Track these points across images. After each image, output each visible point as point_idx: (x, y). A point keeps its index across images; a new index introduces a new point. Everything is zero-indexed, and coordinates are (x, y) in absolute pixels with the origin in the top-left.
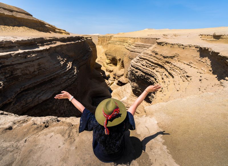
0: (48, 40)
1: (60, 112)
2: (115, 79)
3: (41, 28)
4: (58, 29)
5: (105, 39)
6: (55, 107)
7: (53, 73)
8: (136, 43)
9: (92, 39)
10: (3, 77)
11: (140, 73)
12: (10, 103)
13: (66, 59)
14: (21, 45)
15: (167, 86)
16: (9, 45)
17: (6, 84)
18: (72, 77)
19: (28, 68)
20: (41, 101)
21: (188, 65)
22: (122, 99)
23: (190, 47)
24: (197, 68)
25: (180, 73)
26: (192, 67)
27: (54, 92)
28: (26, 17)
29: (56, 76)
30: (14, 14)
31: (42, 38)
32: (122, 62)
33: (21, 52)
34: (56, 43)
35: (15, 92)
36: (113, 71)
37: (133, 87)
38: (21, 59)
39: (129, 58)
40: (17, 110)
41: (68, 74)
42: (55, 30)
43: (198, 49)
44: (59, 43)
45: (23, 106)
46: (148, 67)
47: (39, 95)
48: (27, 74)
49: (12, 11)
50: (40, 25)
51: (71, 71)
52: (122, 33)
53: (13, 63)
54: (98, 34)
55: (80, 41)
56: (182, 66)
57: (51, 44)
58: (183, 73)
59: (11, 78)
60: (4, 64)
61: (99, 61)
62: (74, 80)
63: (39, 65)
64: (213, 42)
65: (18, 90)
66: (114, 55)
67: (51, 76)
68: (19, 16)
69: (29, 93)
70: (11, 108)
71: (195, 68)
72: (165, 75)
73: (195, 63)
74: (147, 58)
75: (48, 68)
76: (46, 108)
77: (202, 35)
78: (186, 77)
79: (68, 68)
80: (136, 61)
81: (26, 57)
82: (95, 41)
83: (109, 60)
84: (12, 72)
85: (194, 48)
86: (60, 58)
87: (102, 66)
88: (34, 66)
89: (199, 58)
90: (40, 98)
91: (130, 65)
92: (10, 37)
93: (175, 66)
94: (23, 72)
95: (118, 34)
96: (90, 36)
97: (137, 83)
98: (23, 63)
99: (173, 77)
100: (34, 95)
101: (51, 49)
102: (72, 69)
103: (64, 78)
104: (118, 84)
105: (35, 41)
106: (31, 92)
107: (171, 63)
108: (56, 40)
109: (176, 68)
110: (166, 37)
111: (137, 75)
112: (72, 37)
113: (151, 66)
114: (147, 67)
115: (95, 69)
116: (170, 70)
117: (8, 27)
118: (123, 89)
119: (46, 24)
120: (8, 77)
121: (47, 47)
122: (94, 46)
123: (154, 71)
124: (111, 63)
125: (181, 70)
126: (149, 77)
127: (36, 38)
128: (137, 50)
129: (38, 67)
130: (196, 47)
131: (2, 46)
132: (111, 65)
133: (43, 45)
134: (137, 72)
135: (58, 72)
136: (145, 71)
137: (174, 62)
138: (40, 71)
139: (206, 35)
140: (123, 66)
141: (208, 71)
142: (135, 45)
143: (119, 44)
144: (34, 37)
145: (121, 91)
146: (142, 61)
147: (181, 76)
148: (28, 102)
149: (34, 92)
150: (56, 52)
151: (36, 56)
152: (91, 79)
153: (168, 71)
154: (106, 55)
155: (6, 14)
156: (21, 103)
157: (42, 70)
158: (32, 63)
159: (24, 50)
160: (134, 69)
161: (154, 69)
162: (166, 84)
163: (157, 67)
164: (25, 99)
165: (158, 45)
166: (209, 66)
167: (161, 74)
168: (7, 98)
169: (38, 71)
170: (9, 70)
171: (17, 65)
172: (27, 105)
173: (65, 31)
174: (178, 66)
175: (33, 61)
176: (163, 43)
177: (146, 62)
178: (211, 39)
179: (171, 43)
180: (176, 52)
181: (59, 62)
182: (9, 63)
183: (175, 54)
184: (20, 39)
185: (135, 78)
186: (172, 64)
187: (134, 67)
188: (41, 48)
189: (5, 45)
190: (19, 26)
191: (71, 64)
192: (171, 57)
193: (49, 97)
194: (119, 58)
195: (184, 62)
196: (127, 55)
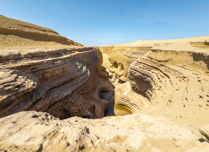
0: (69, 50)
1: (77, 105)
2: (117, 78)
3: (64, 42)
4: (76, 43)
5: (109, 48)
6: (74, 100)
7: (73, 75)
8: (133, 51)
9: (99, 49)
10: (37, 79)
11: (138, 74)
12: (41, 99)
13: (82, 64)
14: (51, 55)
15: (165, 85)
16: (42, 55)
17: (39, 83)
18: (86, 77)
19: (55, 71)
20: (63, 97)
21: (182, 67)
22: (123, 94)
23: (183, 52)
24: (192, 70)
25: (175, 74)
26: (186, 69)
27: (73, 89)
28: (54, 35)
29: (74, 77)
30: (46, 33)
31: (65, 49)
32: (122, 65)
33: (50, 60)
34: (75, 52)
35: (45, 90)
36: (115, 72)
37: (132, 85)
38: (50, 65)
39: (128, 62)
40: (46, 104)
41: (83, 75)
42: (73, 43)
43: (191, 54)
44: (77, 53)
45: (51, 100)
46: (145, 69)
47: (63, 92)
48: (54, 76)
49: (45, 31)
50: (64, 40)
51: (86, 73)
52: (121, 44)
53: (45, 68)
54: (103, 46)
55: (91, 51)
56: (177, 68)
57: (72, 53)
58: (179, 74)
59: (42, 79)
60: (38, 69)
61: (104, 65)
62: (87, 79)
63: (63, 69)
64: (205, 48)
65: (48, 88)
66: (115, 60)
67: (71, 77)
68: (50, 34)
69: (55, 90)
70: (42, 103)
71: (189, 70)
72: (161, 75)
73: (189, 66)
74: (144, 62)
75: (69, 71)
76: (67, 102)
77: (192, 43)
78: (183, 78)
79: (83, 71)
80: (134, 65)
81: (54, 63)
82: (101, 50)
83: (112, 64)
84: (43, 75)
85: (187, 53)
86: (78, 64)
87: (106, 69)
88: (59, 70)
89: (192, 61)
90: (63, 94)
91: (130, 68)
92: (43, 49)
93: (169, 68)
94: (51, 74)
95: (118, 45)
96: (97, 47)
97: (135, 81)
98: (51, 68)
99: (169, 78)
100: (59, 92)
101: (72, 57)
102: (86, 71)
103: (81, 78)
104: (119, 82)
105: (60, 52)
106: (56, 89)
107: (165, 65)
108: (75, 50)
109: (171, 70)
110: (159, 45)
111: (136, 75)
112: (86, 48)
113: (147, 68)
114: (143, 69)
115: (101, 71)
116: (165, 71)
117: (42, 42)
118: (124, 85)
119: (67, 40)
120: (40, 78)
121: (69, 56)
122: (101, 54)
123: (150, 72)
124: (113, 66)
125: (176, 71)
126: (146, 77)
127: (61, 49)
128: (133, 56)
129: (62, 70)
130: (188, 53)
131: (37, 55)
132: (113, 67)
133: (66, 54)
134: (135, 73)
135: (77, 74)
136: (143, 72)
137: (169, 65)
138: (63, 73)
139: (196, 43)
140: (122, 68)
141: (205, 73)
142: (132, 52)
143: (119, 52)
144: (59, 49)
145: (122, 88)
146: (140, 64)
147: (177, 77)
148: (54, 98)
149: (58, 90)
150: (75, 59)
151: (61, 63)
152: (99, 79)
153: (164, 72)
154: (109, 60)
155: (41, 33)
156: (49, 98)
157: (65, 73)
158: (58, 68)
159: (52, 58)
160: (133, 71)
161: (150, 71)
162: (163, 83)
163: (153, 69)
164: (52, 95)
165: (153, 51)
166: (204, 68)
167: (157, 75)
168: (39, 95)
169: (62, 74)
170: (42, 73)
171: (47, 69)
172: (53, 100)
173: (80, 44)
174: (172, 68)
175: (59, 66)
176: (157, 50)
177: (143, 65)
178: (203, 45)
179: (164, 50)
180: (170, 57)
181: (77, 66)
182: (42, 68)
183: (169, 59)
184: (50, 50)
185: (134, 78)
186: (166, 67)
187: (133, 70)
188: (65, 56)
189: (39, 55)
190: (49, 41)
191: (85, 68)
192: (165, 61)
193: (70, 93)
194: (119, 63)
195: (178, 65)
196: (126, 60)
